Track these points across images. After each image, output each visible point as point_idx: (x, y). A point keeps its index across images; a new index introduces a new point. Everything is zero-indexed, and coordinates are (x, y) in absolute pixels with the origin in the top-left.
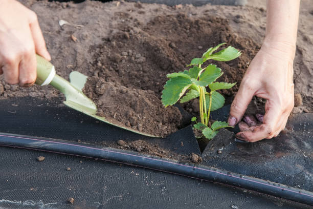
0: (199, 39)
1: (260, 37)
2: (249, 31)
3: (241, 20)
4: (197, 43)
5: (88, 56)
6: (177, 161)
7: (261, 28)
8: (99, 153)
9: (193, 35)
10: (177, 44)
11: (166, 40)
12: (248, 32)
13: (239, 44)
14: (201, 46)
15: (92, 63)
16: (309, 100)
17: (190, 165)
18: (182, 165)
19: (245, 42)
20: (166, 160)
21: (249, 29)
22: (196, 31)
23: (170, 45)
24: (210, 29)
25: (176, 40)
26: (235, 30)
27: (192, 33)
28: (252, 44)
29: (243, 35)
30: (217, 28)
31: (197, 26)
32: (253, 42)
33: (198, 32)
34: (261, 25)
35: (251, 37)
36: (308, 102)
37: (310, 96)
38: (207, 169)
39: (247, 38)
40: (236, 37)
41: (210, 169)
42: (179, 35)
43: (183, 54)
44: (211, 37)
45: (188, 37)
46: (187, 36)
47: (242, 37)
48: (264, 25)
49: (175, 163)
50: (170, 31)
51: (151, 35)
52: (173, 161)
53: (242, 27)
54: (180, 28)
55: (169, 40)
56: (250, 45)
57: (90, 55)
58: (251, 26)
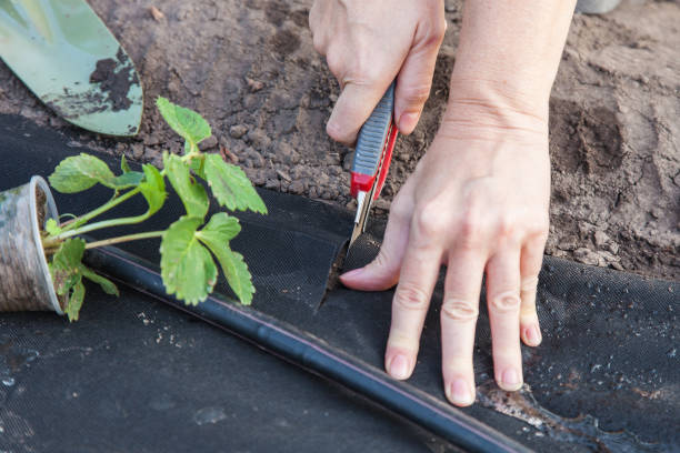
36: (634, 250)
37: (646, 237)
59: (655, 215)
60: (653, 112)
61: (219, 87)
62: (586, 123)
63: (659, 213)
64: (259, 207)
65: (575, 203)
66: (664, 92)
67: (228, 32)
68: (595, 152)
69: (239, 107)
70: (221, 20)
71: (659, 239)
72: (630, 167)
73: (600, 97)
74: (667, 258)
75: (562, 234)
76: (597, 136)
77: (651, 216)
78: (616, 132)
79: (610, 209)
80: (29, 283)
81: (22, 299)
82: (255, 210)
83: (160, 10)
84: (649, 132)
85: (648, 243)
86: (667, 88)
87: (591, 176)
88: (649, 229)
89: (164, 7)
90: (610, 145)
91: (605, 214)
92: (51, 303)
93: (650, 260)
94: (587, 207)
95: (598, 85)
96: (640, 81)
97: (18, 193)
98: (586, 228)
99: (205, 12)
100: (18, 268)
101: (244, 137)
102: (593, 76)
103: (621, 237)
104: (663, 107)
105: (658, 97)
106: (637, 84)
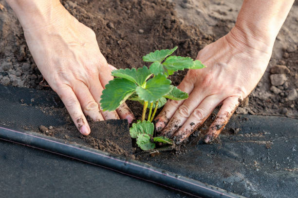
0: (141, 21)
1: (208, 26)
2: (196, 18)
3: (188, 5)
4: (138, 25)
5: (15, 28)
6: (107, 154)
7: (210, 16)
8: (21, 138)
9: (134, 16)
10: (116, 25)
11: (104, 19)
12: (194, 19)
13: (184, 32)
14: (143, 29)
15: (19, 36)
16: (255, 101)
17: (121, 159)
18: (112, 158)
19: (191, 30)
20: (96, 152)
21: (197, 16)
22: (138, 12)
23: (108, 25)
24: (153, 11)
25: (115, 20)
26: (181, 15)
27: (133, 14)
28: (198, 33)
29: (189, 22)
30: (162, 11)
31: (139, 7)
32: (199, 31)
33: (140, 14)
34: (210, 13)
35: (197, 25)
36: (254, 103)
37: (257, 96)
38: (140, 165)
39: (193, 26)
40: (181, 23)
41: (143, 166)
42: (119, 15)
43: (122, 36)
44: (154, 21)
45: (129, 18)
46: (127, 17)
47: (188, 24)
48: (212, 13)
49: (104, 156)
50: (109, 9)
51: (87, 11)
52: (103, 154)
53: (189, 13)
54: (120, 8)
55: (107, 19)
56: (196, 34)
57: (18, 27)
58: (198, 13)
63: (261, 85)
71: (263, 96)
85: (259, 99)
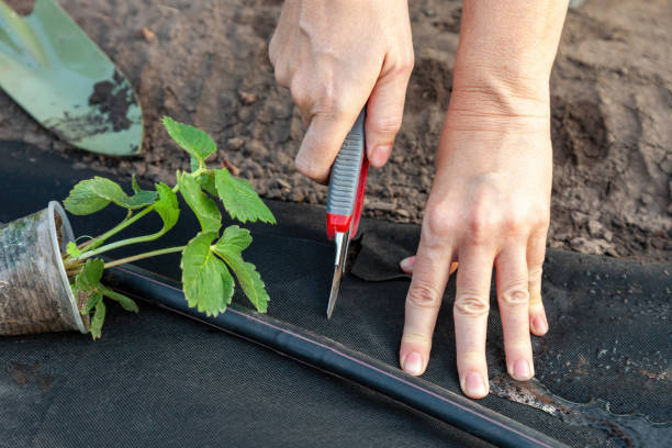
16: (631, 233)
36: (627, 237)
37: (637, 223)
59: (645, 201)
60: (634, 101)
61: (213, 102)
62: (571, 117)
63: (648, 199)
64: (268, 217)
65: (566, 194)
66: (644, 81)
67: (219, 48)
68: (582, 144)
69: (234, 120)
70: (210, 37)
71: (650, 224)
72: (617, 157)
73: (581, 90)
74: (660, 243)
75: (556, 225)
76: (583, 129)
77: (641, 202)
78: (601, 124)
79: (601, 198)
80: (53, 305)
81: (47, 321)
82: (265, 221)
83: (150, 30)
84: (633, 121)
85: (640, 230)
86: (646, 78)
87: (580, 167)
88: (639, 215)
89: (154, 27)
90: (596, 136)
91: (596, 203)
92: (75, 323)
93: (644, 245)
94: (578, 197)
95: (578, 79)
96: (620, 73)
97: (37, 219)
98: (579, 217)
99: (194, 30)
100: (42, 291)
101: (242, 149)
102: (573, 71)
103: (614, 225)
104: (645, 97)
105: (638, 87)
106: (616, 76)
